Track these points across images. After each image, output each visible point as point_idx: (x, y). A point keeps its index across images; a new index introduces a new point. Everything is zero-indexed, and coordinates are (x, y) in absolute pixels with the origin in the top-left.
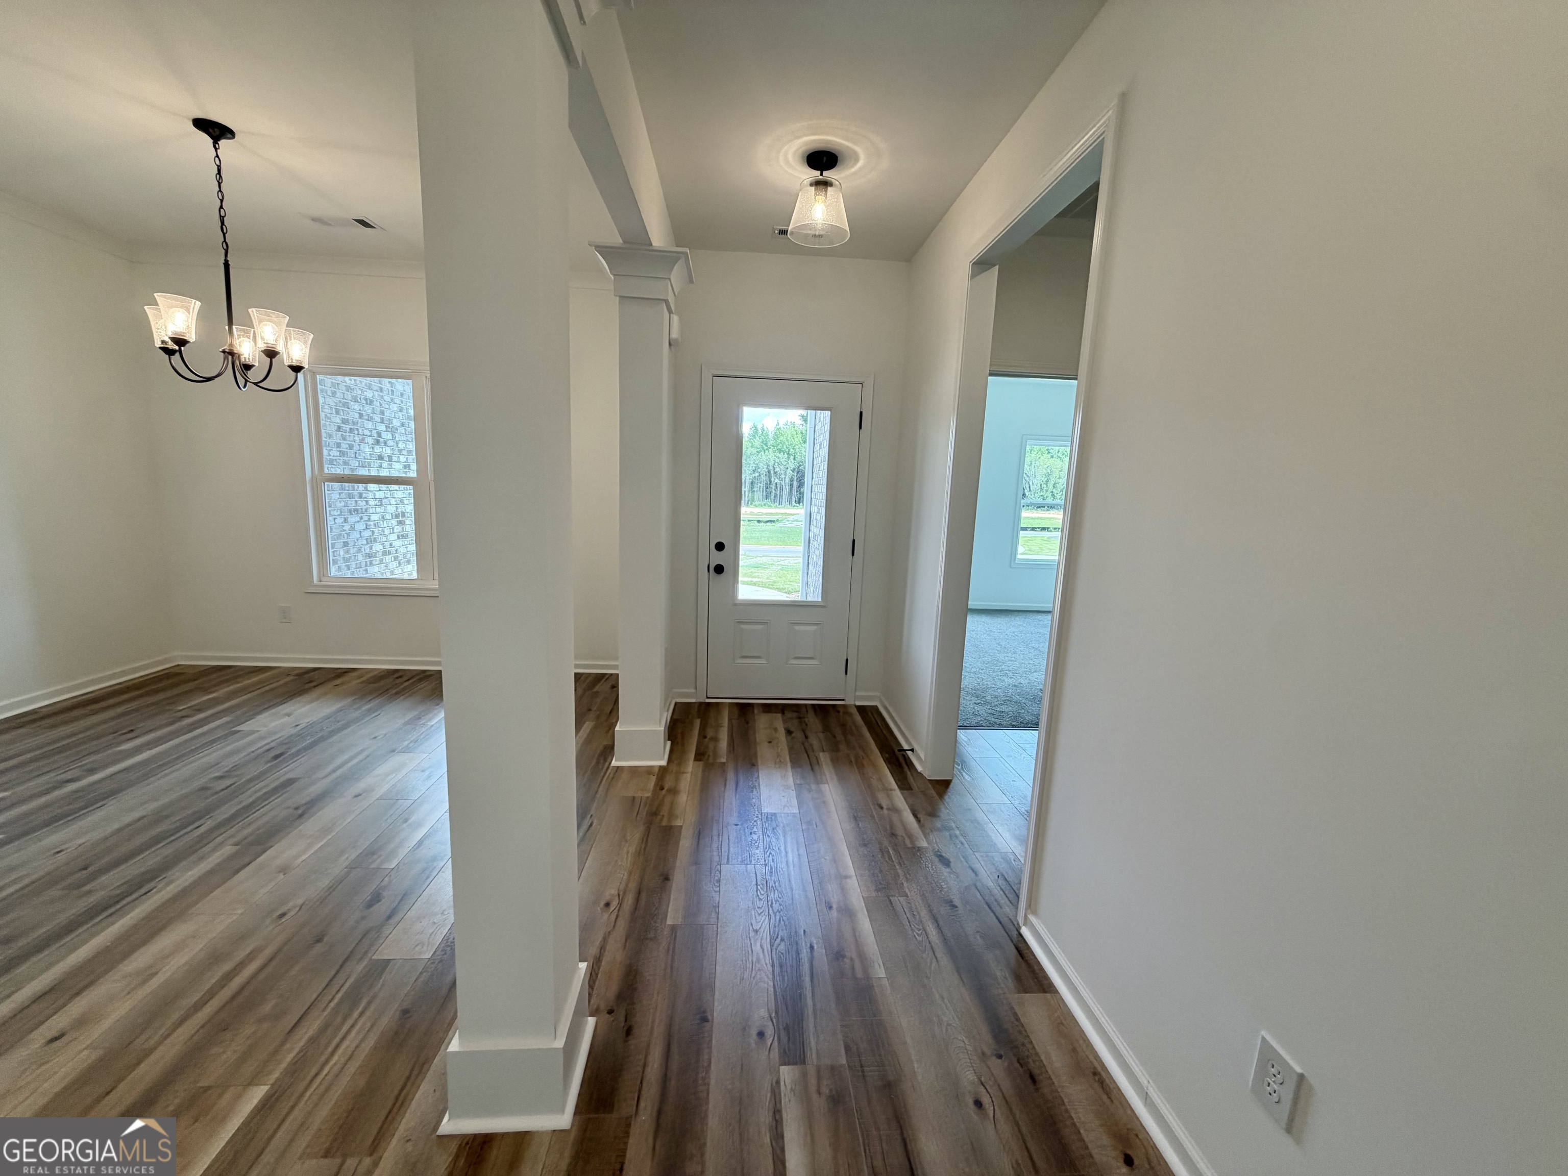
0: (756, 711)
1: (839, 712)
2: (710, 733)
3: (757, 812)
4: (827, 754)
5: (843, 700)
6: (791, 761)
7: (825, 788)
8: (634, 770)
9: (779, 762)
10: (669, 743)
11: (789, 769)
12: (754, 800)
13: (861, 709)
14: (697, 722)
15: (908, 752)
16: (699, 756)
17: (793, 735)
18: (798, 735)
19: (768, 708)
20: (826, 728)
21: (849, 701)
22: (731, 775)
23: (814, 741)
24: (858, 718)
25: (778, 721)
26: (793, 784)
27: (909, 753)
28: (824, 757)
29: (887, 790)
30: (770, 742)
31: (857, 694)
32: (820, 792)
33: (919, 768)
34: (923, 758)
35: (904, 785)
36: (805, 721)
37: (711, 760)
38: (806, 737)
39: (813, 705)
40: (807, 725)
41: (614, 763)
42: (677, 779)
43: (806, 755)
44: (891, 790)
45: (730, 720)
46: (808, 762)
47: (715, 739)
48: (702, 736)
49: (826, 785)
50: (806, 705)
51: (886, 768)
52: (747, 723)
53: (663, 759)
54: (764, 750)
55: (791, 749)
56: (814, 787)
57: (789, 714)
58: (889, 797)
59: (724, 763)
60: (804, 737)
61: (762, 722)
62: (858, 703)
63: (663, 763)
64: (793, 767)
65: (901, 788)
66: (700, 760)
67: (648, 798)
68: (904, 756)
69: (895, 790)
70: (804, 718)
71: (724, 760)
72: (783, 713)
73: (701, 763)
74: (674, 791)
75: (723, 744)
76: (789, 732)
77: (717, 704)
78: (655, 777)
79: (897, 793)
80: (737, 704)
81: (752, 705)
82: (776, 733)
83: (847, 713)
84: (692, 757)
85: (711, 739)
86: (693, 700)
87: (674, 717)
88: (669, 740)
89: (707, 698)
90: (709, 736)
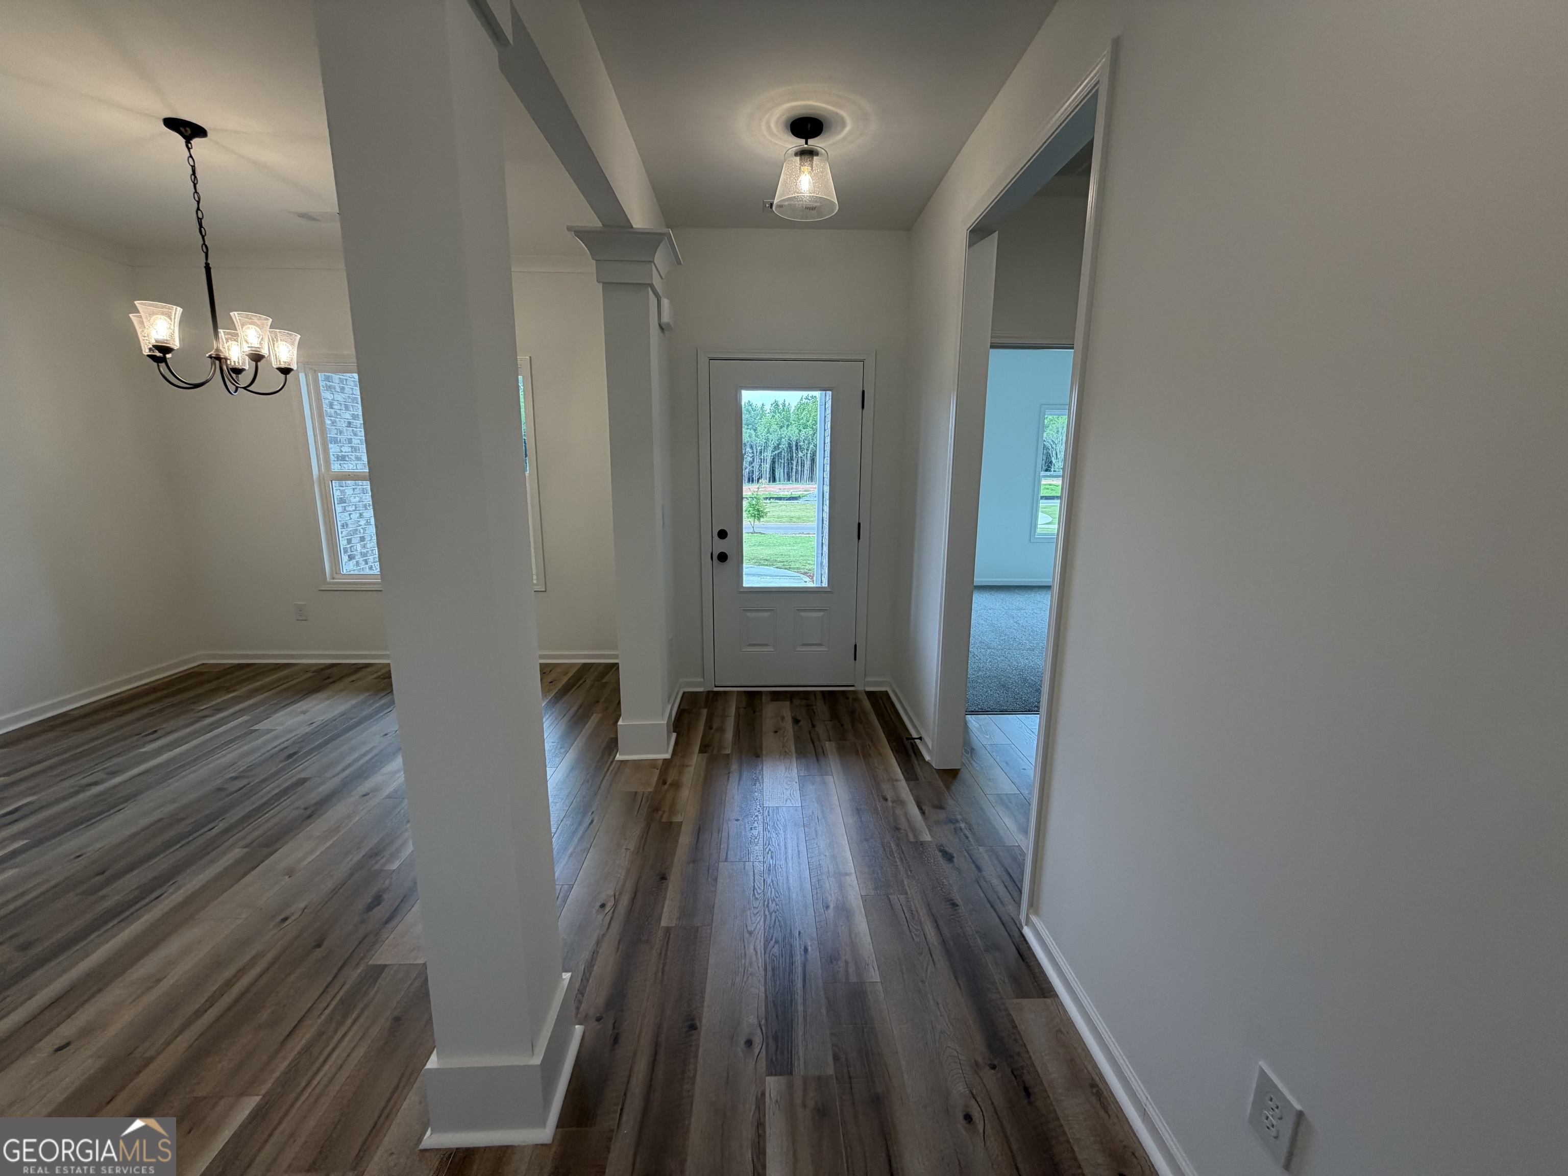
0: (764, 700)
1: (848, 698)
2: (716, 724)
3: (758, 806)
4: (833, 744)
5: (853, 686)
6: (796, 752)
7: (830, 779)
8: (637, 764)
9: (784, 754)
10: (674, 735)
11: (795, 759)
12: (756, 794)
13: (870, 694)
14: (704, 712)
15: (915, 740)
16: (704, 748)
17: (801, 723)
18: (805, 723)
19: (776, 696)
20: (834, 716)
21: (859, 687)
22: (734, 767)
23: (821, 729)
24: (867, 704)
25: (786, 709)
26: (796, 776)
27: (918, 741)
28: (829, 746)
29: (893, 781)
30: (776, 732)
31: (868, 679)
32: (824, 783)
33: (927, 758)
34: (930, 746)
35: (911, 776)
36: (813, 709)
37: (715, 752)
38: (814, 726)
39: (822, 692)
40: (814, 712)
41: (619, 757)
42: (681, 773)
43: (811, 745)
44: (897, 780)
45: (737, 709)
46: (814, 752)
47: (721, 730)
48: (709, 725)
49: (831, 777)
50: (814, 692)
51: (893, 757)
52: (755, 712)
53: (667, 752)
54: (769, 740)
55: (797, 738)
56: (818, 779)
57: (797, 702)
58: (895, 788)
59: (728, 755)
60: (811, 725)
61: (769, 711)
62: (868, 689)
63: (668, 756)
64: (797, 758)
65: (907, 779)
66: (705, 752)
67: (651, 792)
68: (912, 744)
69: (901, 780)
70: (812, 705)
71: (728, 752)
72: (791, 701)
73: (706, 755)
74: (676, 785)
75: (729, 735)
76: (796, 721)
77: (725, 692)
78: (659, 771)
79: (903, 785)
80: (745, 692)
81: (760, 693)
82: (782, 722)
83: (856, 699)
84: (697, 749)
85: (717, 730)
86: (701, 689)
87: (682, 707)
88: (674, 732)
89: (716, 686)
90: (715, 726)
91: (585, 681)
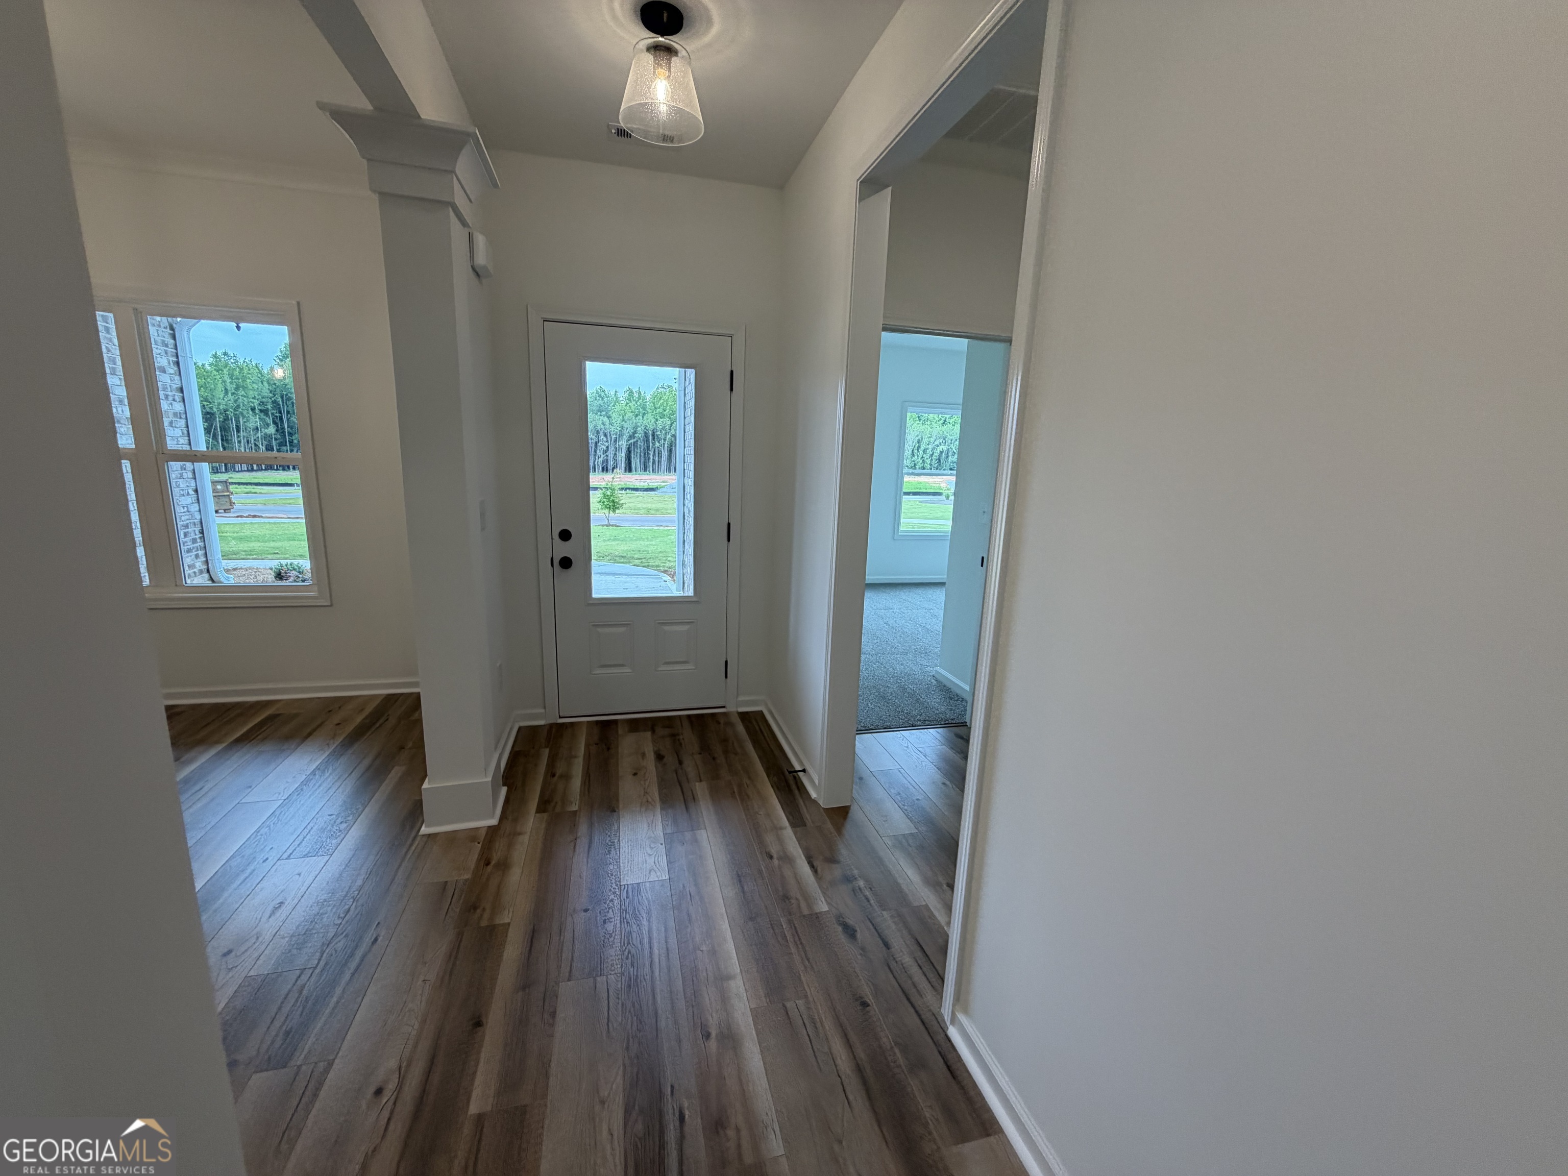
0: (620, 732)
1: (719, 723)
2: (560, 769)
3: (614, 886)
4: (704, 784)
5: (724, 707)
6: (661, 799)
7: (702, 835)
8: (451, 838)
9: (647, 805)
10: (504, 790)
11: (659, 810)
12: (611, 867)
13: (744, 716)
14: (546, 752)
15: (799, 773)
16: (542, 808)
17: (665, 760)
18: (670, 759)
19: (635, 725)
20: (705, 748)
21: (732, 708)
22: (583, 829)
23: (690, 766)
24: (741, 728)
25: (647, 742)
26: (662, 834)
27: (801, 774)
28: (701, 789)
29: (777, 829)
30: (635, 774)
31: (741, 698)
32: (696, 841)
33: (814, 795)
34: (817, 782)
35: (797, 821)
36: (679, 740)
37: (558, 810)
38: (681, 763)
39: (689, 716)
40: (681, 744)
41: (424, 830)
42: (510, 845)
43: (678, 787)
44: (781, 828)
45: (587, 745)
46: (682, 799)
47: (567, 777)
48: (551, 773)
49: (703, 832)
50: (680, 716)
51: (775, 797)
52: (608, 749)
53: (492, 817)
54: (627, 786)
55: (663, 784)
56: (688, 835)
57: (660, 731)
58: (780, 841)
59: (575, 813)
60: (677, 762)
61: (627, 744)
62: (741, 710)
63: (494, 822)
64: (662, 809)
65: (793, 825)
66: (544, 812)
67: (466, 880)
68: (795, 777)
69: (785, 828)
70: (678, 735)
71: (574, 808)
72: (653, 731)
73: (545, 815)
74: (504, 866)
75: (576, 783)
76: (659, 757)
77: (572, 724)
78: (480, 845)
79: (789, 833)
80: (597, 722)
81: (615, 722)
82: (643, 759)
83: (729, 724)
84: (533, 805)
85: (561, 776)
86: (542, 722)
87: (517, 749)
88: (504, 785)
89: (560, 717)
90: (559, 772)
91: (387, 719)
